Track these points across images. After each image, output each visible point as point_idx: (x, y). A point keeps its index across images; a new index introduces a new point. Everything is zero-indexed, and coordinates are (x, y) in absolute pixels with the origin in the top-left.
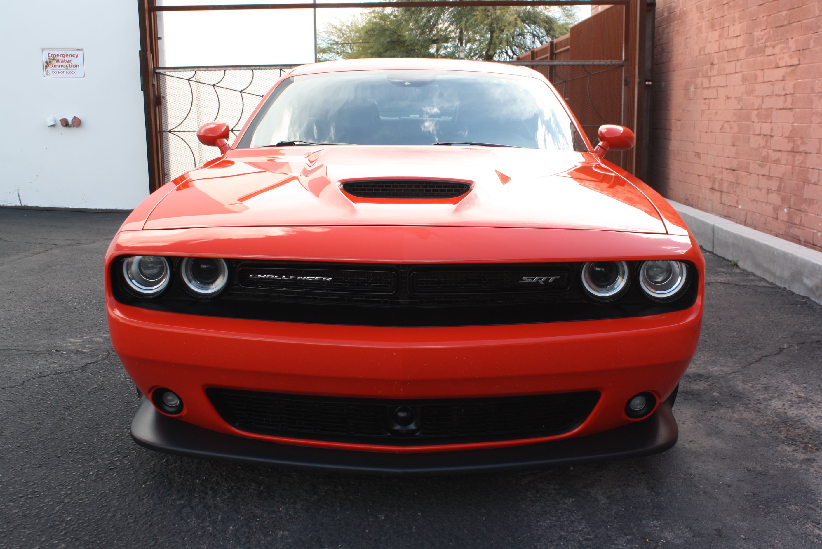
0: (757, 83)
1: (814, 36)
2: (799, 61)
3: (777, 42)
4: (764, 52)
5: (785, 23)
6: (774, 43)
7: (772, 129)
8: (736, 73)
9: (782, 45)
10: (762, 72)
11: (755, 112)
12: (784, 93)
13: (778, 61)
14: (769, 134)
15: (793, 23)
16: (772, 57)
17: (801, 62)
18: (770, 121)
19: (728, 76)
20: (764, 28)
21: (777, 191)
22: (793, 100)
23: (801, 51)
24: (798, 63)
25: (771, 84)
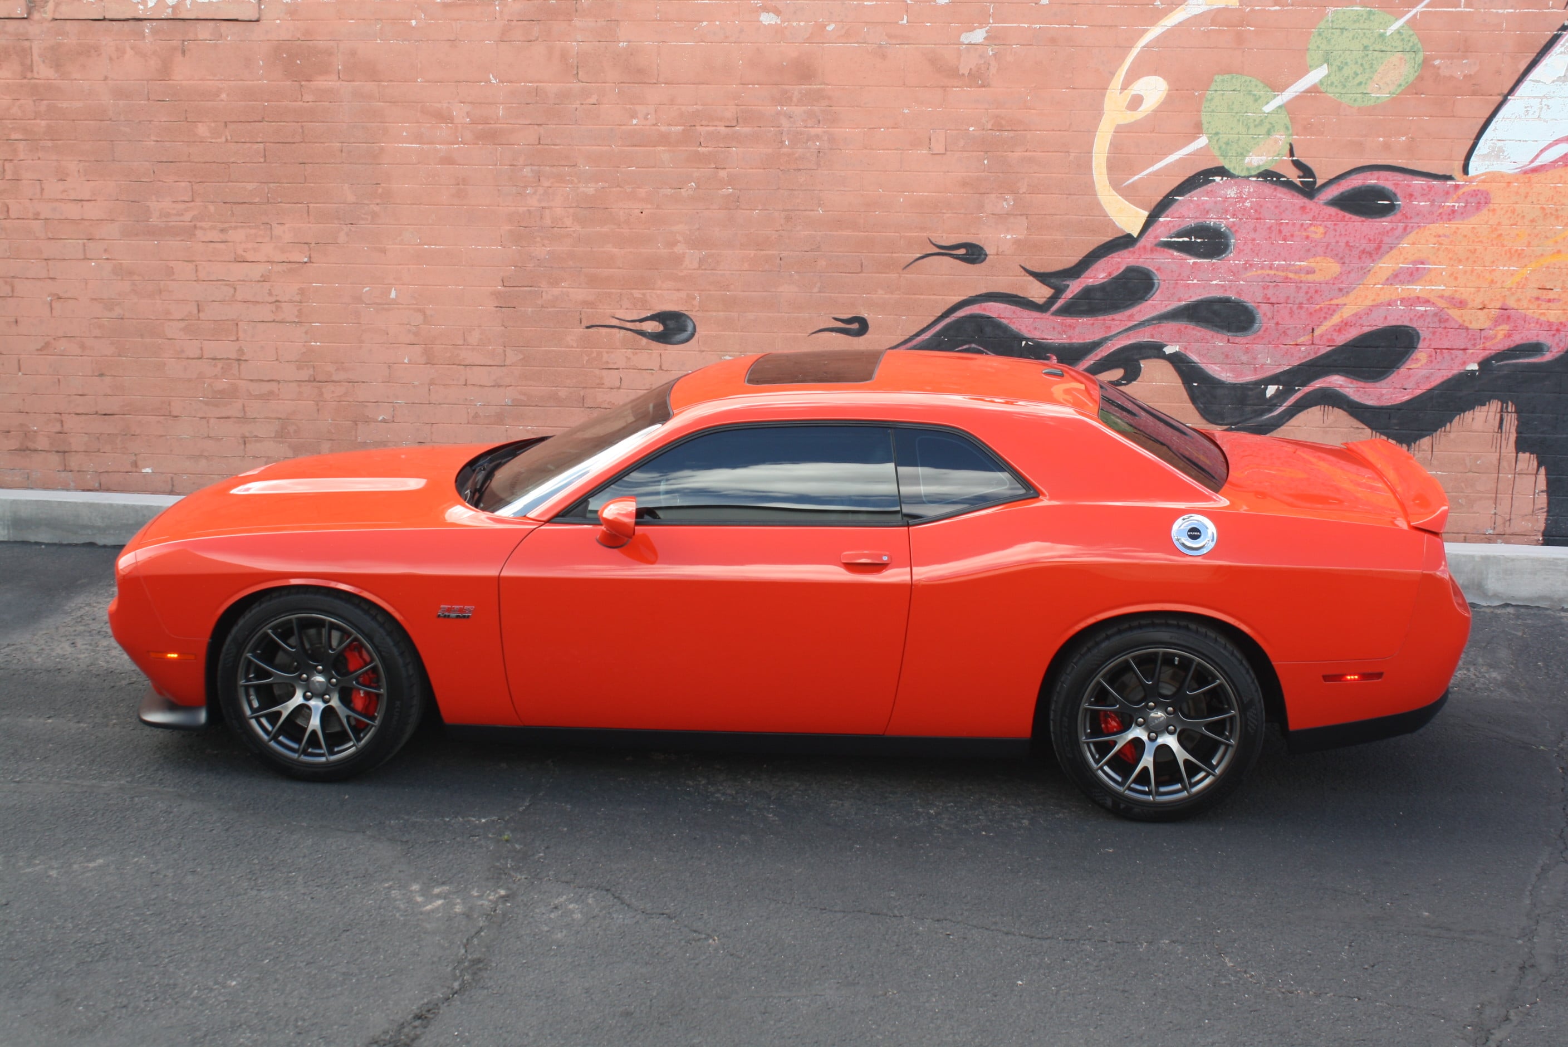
0: (172, 280)
1: (346, 228)
2: (310, 257)
3: (233, 224)
4: (195, 235)
5: (257, 200)
6: (226, 225)
7: (240, 350)
8: (85, 259)
9: (253, 231)
10: (191, 266)
11: (182, 324)
12: (273, 299)
13: (240, 252)
14: (233, 355)
15: (281, 202)
16: (222, 246)
17: (312, 260)
18: (235, 338)
19: (50, 263)
20: (186, 199)
21: (275, 437)
22: (300, 311)
23: (313, 245)
24: (306, 260)
25: (227, 285)
